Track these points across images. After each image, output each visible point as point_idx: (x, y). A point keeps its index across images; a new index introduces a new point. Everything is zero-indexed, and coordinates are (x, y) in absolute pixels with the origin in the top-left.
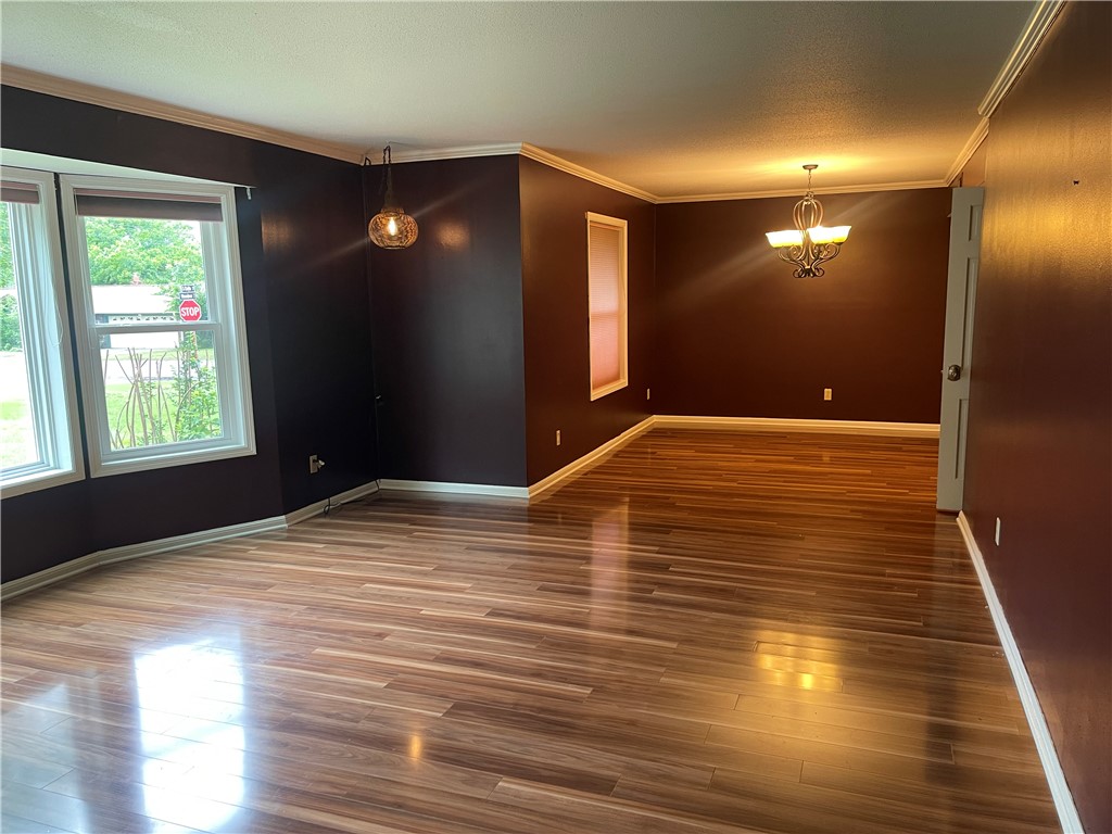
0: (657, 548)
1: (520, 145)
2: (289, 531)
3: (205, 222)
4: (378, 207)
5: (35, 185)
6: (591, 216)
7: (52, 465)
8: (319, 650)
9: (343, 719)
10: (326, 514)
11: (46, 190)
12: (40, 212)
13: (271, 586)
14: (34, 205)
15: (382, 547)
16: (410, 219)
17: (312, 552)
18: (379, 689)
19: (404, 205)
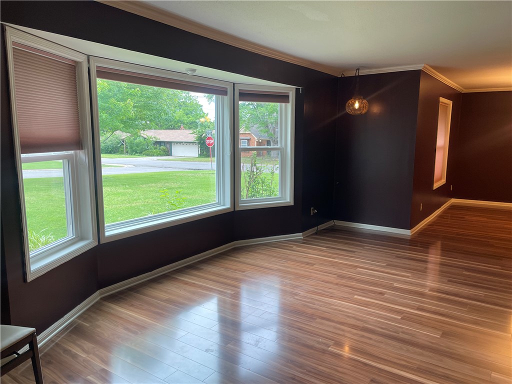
0: (500, 267)
1: (423, 65)
2: (303, 240)
3: (281, 104)
4: (351, 96)
5: (226, 88)
6: (442, 99)
7: (222, 204)
8: (356, 297)
9: (390, 331)
10: (316, 234)
11: (230, 91)
12: (227, 99)
13: (314, 264)
14: (225, 97)
15: (354, 252)
16: (365, 101)
17: (322, 251)
18: (397, 319)
19: (362, 94)
